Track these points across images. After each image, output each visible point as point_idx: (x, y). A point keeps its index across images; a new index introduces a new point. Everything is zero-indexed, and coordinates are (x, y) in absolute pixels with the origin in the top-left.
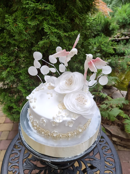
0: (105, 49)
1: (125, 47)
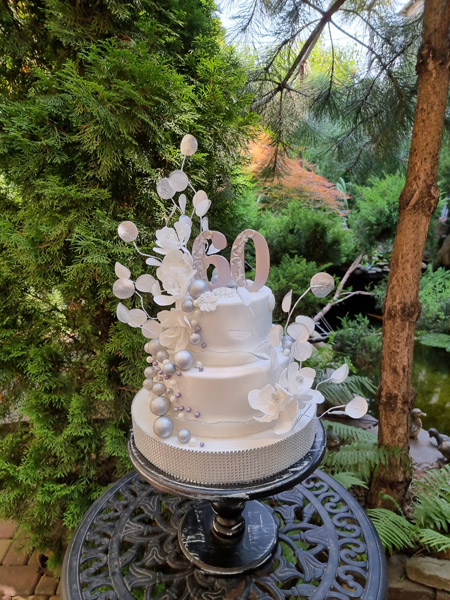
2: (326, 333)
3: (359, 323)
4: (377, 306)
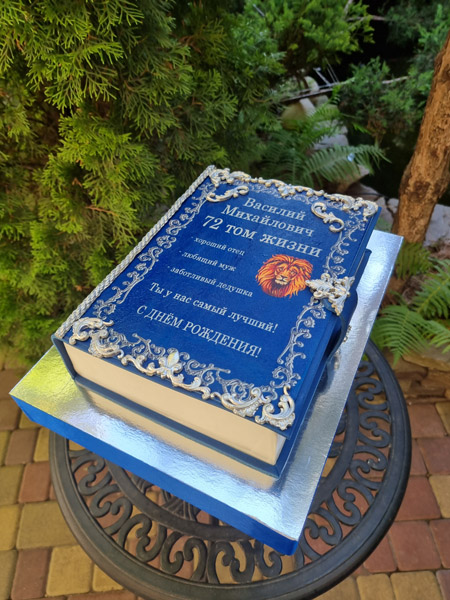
0: (316, 34)
1: (422, 13)
2: (329, 85)
3: (374, 71)
4: (390, 38)
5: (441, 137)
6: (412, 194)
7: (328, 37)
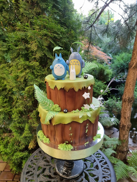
2: (103, 102)
4: (119, 93)
5: (126, 114)
6: (122, 128)
7: (99, 92)
